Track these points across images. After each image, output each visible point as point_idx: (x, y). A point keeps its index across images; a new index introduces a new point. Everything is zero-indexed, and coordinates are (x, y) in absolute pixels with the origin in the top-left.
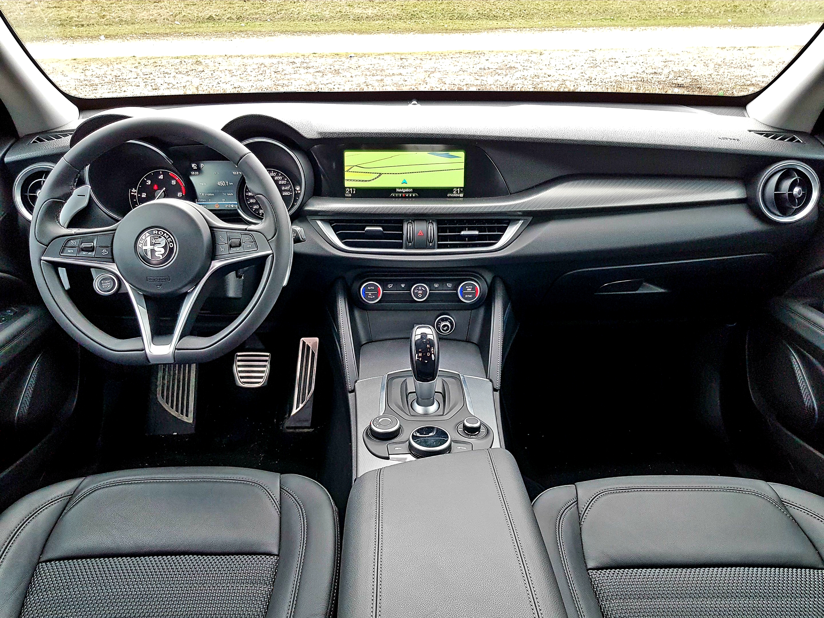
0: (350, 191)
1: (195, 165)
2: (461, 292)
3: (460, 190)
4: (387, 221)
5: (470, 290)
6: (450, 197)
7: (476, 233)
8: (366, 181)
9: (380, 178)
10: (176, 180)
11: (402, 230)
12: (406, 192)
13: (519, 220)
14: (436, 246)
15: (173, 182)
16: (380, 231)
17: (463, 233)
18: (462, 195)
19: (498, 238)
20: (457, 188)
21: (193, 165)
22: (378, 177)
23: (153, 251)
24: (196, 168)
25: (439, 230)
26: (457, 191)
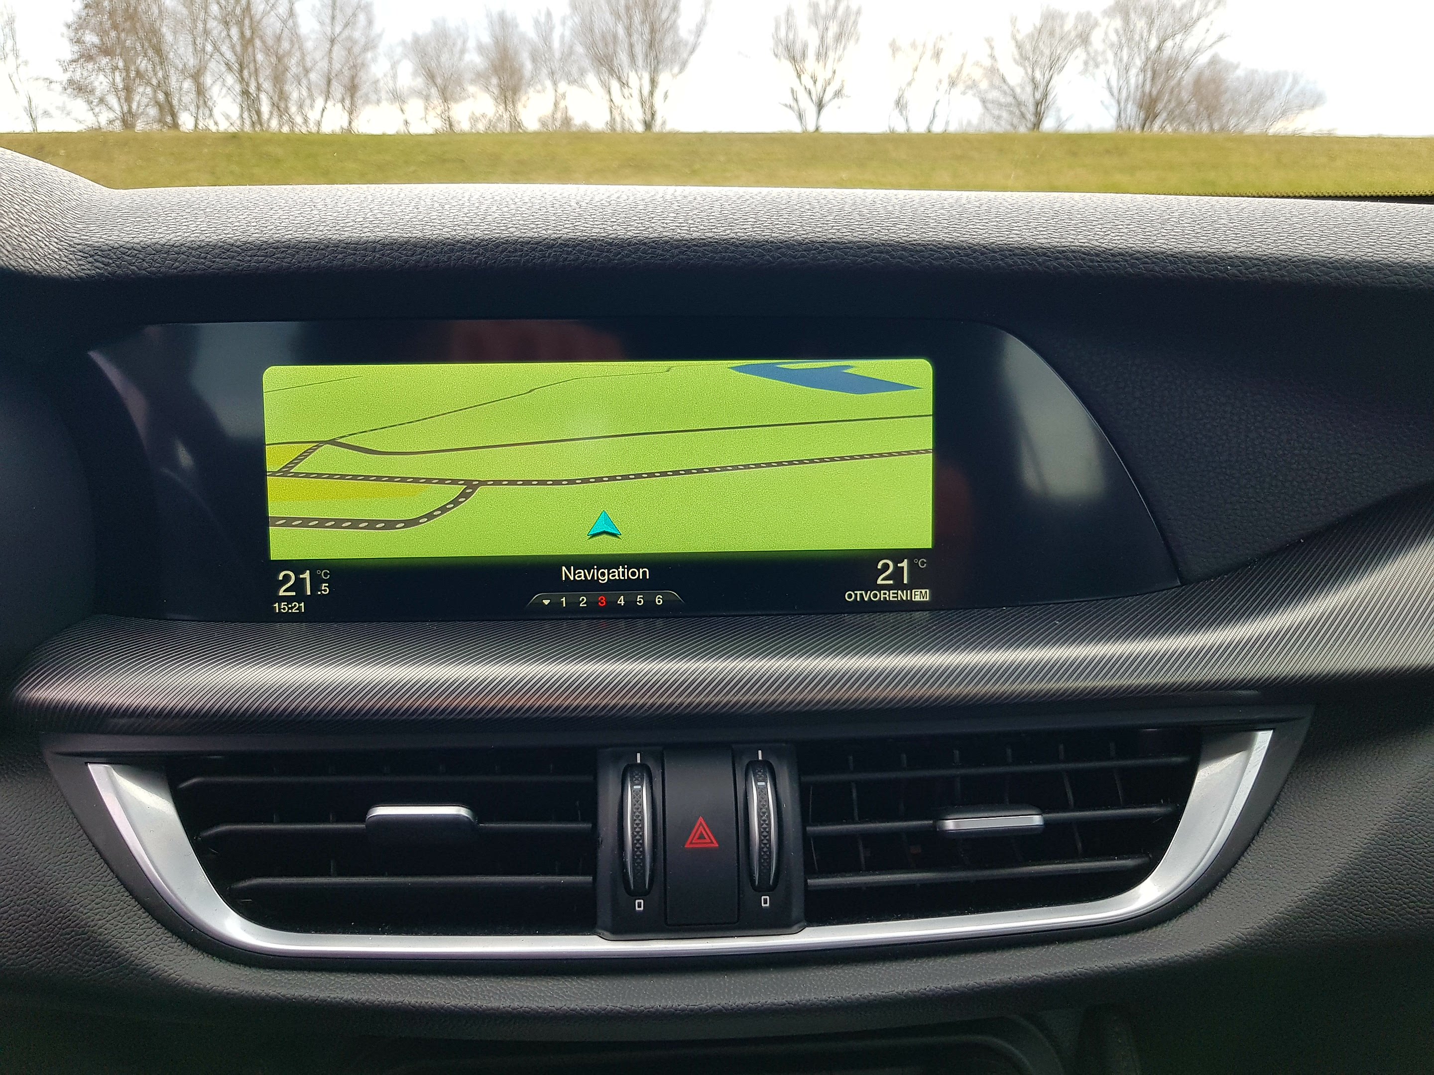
0: (299, 585)
3: (911, 566)
6: (859, 610)
7: (1027, 818)
8: (390, 525)
9: (467, 504)
11: (591, 813)
12: (615, 585)
14: (797, 909)
16: (454, 824)
18: (927, 596)
19: (1150, 840)
20: (897, 555)
22: (456, 502)
25: (814, 805)
26: (899, 571)
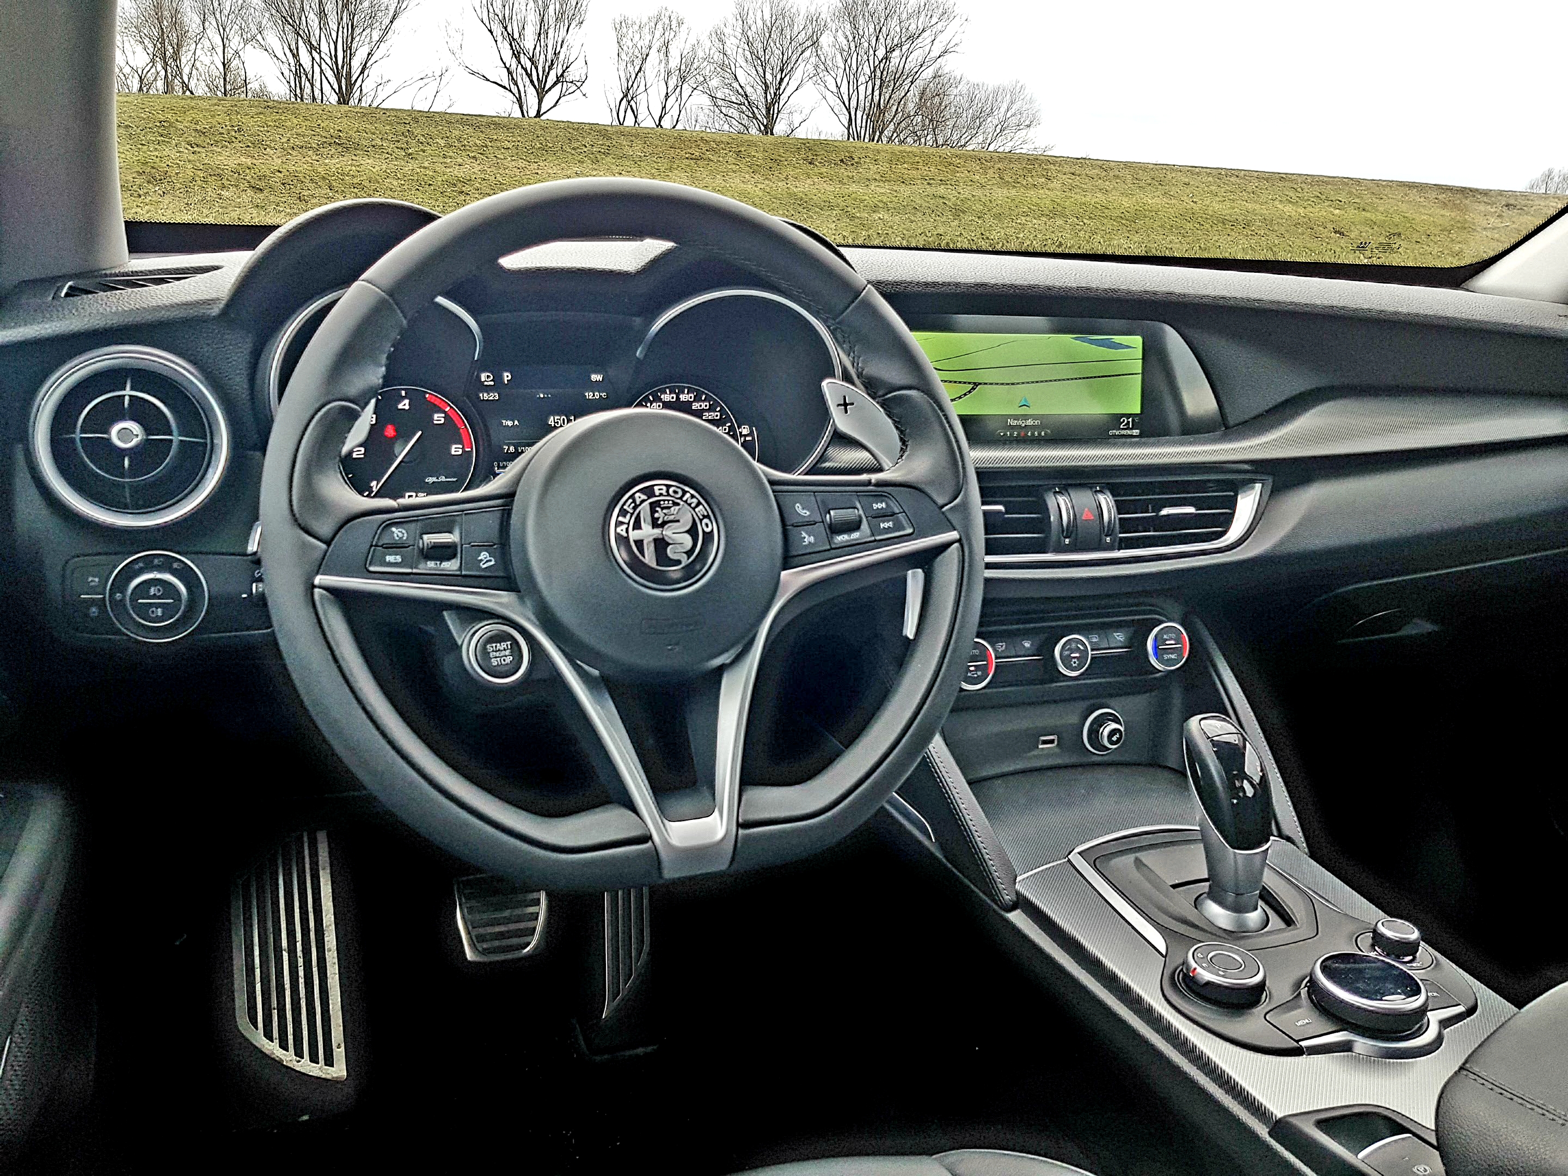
1: (488, 377)
2: (1156, 648)
3: (1133, 420)
4: (1012, 491)
5: (1173, 642)
6: (1114, 436)
7: (1191, 510)
9: (974, 392)
10: (445, 412)
11: (1045, 511)
12: (1027, 427)
13: (1254, 481)
14: (1117, 544)
15: (436, 416)
16: (999, 512)
17: (1165, 512)
18: (1136, 432)
19: (1226, 521)
20: (1128, 416)
21: (483, 376)
22: (970, 392)
23: (661, 544)
24: (492, 383)
25: (1121, 507)
26: (1129, 423)
